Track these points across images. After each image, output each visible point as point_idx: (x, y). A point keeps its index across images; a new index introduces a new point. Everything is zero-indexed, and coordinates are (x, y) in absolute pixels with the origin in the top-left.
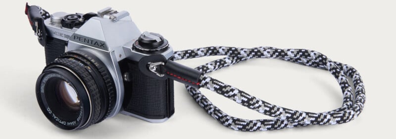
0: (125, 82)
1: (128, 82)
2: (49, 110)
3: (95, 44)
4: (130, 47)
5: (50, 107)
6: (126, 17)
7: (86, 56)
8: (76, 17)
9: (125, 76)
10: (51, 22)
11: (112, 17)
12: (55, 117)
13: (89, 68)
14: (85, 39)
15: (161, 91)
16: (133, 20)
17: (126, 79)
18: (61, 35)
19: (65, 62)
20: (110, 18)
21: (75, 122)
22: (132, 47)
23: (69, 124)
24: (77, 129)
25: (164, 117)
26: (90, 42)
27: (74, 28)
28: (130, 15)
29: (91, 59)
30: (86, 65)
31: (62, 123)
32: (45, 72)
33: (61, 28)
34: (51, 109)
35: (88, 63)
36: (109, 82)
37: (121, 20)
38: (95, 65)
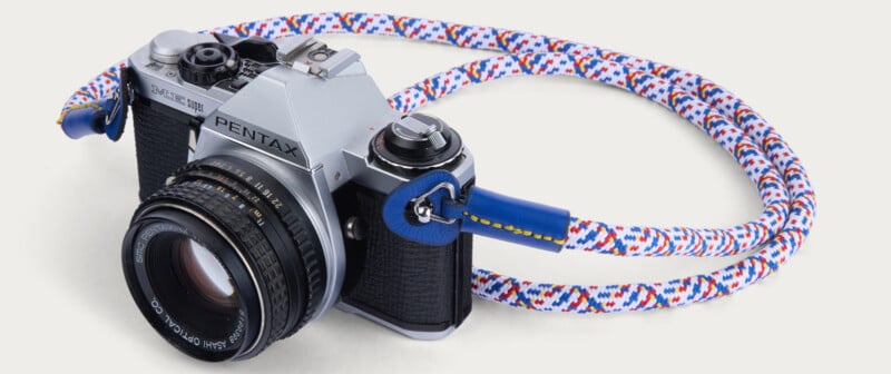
0: (347, 242)
1: (355, 240)
2: (155, 304)
3: (271, 145)
4: (363, 154)
5: (159, 299)
6: (352, 66)
7: (249, 179)
8: (217, 52)
9: (350, 226)
10: (151, 58)
11: (316, 71)
12: (172, 324)
13: (257, 213)
14: (245, 129)
15: (442, 267)
16: (368, 73)
17: (350, 235)
18: (178, 99)
19: (191, 197)
20: (310, 72)
21: (224, 343)
22: (367, 153)
23: (208, 345)
24: (235, 359)
25: (446, 327)
26: (258, 137)
27: (214, 88)
28: (361, 59)
29: (263, 189)
30: (250, 204)
31: (191, 340)
32: (139, 222)
33: (180, 82)
34: (162, 304)
35: (256, 200)
36: (308, 249)
37: (342, 73)
38: (272, 206)
